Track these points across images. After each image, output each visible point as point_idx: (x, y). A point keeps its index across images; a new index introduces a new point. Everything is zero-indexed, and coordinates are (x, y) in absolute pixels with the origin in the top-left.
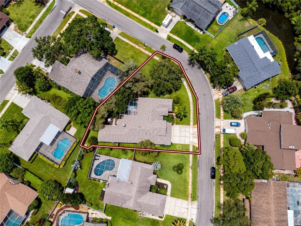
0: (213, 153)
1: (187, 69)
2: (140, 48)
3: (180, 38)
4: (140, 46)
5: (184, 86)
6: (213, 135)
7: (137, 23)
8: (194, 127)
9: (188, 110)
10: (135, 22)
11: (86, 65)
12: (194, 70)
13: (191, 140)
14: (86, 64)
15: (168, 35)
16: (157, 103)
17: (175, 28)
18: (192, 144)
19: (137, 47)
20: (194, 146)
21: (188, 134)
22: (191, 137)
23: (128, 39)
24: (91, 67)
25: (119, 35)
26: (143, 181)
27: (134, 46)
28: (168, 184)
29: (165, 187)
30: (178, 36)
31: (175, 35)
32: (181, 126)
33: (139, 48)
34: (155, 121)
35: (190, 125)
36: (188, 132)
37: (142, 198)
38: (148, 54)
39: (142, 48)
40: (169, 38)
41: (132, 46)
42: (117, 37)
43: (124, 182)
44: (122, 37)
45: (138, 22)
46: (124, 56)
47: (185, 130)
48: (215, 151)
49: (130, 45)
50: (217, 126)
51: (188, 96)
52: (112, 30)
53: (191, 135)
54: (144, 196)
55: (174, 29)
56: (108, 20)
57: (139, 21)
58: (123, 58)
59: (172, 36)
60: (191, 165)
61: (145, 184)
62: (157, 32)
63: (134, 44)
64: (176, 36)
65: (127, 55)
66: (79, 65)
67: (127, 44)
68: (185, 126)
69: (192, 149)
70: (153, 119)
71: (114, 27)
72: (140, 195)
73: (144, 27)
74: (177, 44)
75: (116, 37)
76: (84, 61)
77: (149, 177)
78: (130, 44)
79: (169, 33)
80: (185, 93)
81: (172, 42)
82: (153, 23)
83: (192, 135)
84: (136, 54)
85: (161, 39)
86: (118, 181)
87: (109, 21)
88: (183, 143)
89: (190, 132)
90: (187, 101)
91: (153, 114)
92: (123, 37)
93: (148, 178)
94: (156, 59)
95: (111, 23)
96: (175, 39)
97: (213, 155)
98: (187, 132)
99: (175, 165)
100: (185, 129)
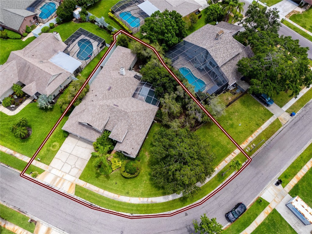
0: (9, 202)
1: (186, 215)
2: (248, 144)
3: (260, 226)
4: (252, 144)
5: (155, 195)
6: (39, 217)
7: (299, 153)
8: (72, 184)
9: (107, 186)
10: (302, 151)
11: (227, 50)
12: (181, 229)
13: (53, 171)
14: (229, 51)
15: (269, 203)
16: (138, 128)
17: (284, 223)
18: (47, 170)
19: (250, 139)
20: (41, 171)
21: (67, 168)
22: (60, 174)
23: (267, 129)
24: (224, 55)
25: (276, 118)
26: (35, 74)
27: (253, 135)
28: (13, 112)
29: (11, 106)
30: (263, 224)
31: (267, 218)
32: (86, 163)
33: (247, 142)
34: (109, 114)
35: (80, 178)
36: (70, 171)
37: (15, 68)
38: (235, 153)
39: (247, 147)
40: (261, 203)
41: (252, 132)
42: (273, 115)
43: (50, 57)
44: (272, 121)
45: (301, 157)
46: (236, 114)
47: (75, 167)
48: (11, 207)
49: (255, 130)
50: (51, 231)
51: (133, 196)
52: (286, 111)
53: (63, 173)
54: (16, 71)
55: (281, 221)
56: (305, 110)
57: (304, 158)
58: (234, 112)
59: (265, 210)
60: (18, 155)
61: (30, 77)
62: (278, 184)
63: (257, 135)
64: (265, 220)
65: (238, 120)
66: (230, 42)
67: (259, 125)
68: (83, 169)
69: (39, 167)
70: (113, 112)
71: (291, 115)
72: (21, 66)
73: (290, 163)
74: (245, 215)
75: (272, 112)
76: (235, 51)
77: (37, 84)
78: (258, 130)
79: (273, 205)
80: (141, 191)
81: (252, 205)
82: (299, 182)
83: (61, 176)
84: (237, 133)
85: (262, 186)
86: (55, 52)
87: (304, 112)
88: (57, 155)
89: (68, 174)
90: (124, 189)
91: (121, 112)
92: (273, 124)
93: (35, 83)
94: (222, 163)
95: (300, 113)
96: (257, 215)
97: (7, 201)
98: (72, 168)
99: (32, 130)
100: (78, 167)
